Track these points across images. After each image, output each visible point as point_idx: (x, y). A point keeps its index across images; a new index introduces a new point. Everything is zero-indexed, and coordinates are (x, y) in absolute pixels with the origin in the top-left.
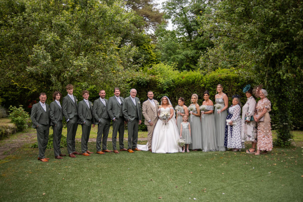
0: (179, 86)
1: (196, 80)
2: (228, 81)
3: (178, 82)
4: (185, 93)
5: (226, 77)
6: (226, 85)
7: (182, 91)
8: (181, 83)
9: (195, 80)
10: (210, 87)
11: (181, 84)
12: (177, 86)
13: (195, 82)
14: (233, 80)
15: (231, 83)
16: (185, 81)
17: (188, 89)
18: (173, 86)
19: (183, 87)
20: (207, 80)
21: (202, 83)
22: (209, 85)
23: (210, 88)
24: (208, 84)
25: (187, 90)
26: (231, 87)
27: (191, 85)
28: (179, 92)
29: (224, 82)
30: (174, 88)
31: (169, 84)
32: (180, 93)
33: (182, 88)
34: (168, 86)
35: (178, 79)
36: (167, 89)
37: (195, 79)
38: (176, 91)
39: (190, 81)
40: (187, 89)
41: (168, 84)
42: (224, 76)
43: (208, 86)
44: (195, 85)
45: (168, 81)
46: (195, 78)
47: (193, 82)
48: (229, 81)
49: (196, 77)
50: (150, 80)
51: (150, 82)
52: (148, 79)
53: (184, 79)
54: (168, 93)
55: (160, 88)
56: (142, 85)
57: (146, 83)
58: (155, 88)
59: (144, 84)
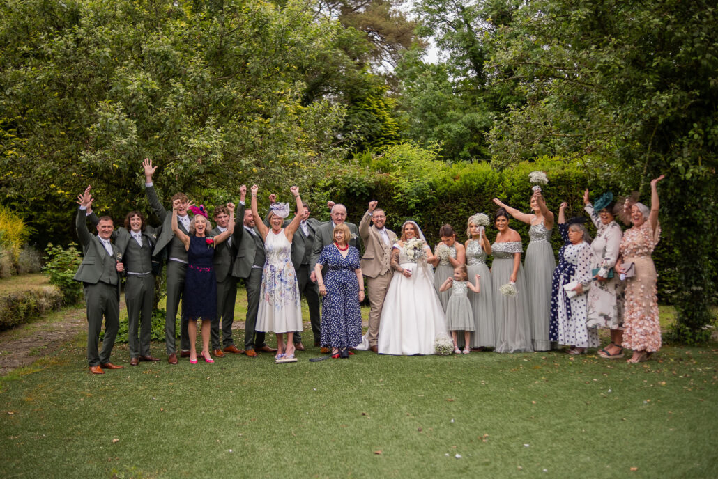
0: (446, 197)
1: (488, 184)
2: (563, 187)
3: (444, 189)
4: (461, 214)
5: (559, 177)
6: (559, 195)
7: (453, 210)
8: (451, 191)
9: (484, 183)
10: (520, 200)
11: (450, 194)
12: (440, 198)
13: (484, 188)
14: (577, 183)
15: (571, 191)
16: (460, 185)
17: (469, 205)
18: (432, 198)
19: (456, 199)
20: (513, 185)
21: (501, 190)
22: (517, 196)
23: (521, 202)
24: (516, 193)
25: (466, 209)
26: (572, 201)
27: (475, 195)
28: (446, 212)
29: (555, 188)
30: (433, 202)
31: (423, 194)
32: (449, 215)
33: (452, 202)
34: (420, 199)
35: (444, 180)
36: (417, 205)
37: (484, 180)
38: (439, 210)
39: (471, 186)
40: (465, 204)
41: (421, 194)
42: (556, 174)
43: (516, 199)
44: (484, 195)
45: (420, 187)
46: (486, 179)
47: (481, 189)
48: (567, 186)
49: (488, 177)
50: (378, 184)
51: (377, 188)
52: (372, 180)
53: (458, 181)
54: (420, 214)
55: (400, 202)
56: (357, 195)
57: (366, 192)
58: (389, 203)
59: (362, 193)
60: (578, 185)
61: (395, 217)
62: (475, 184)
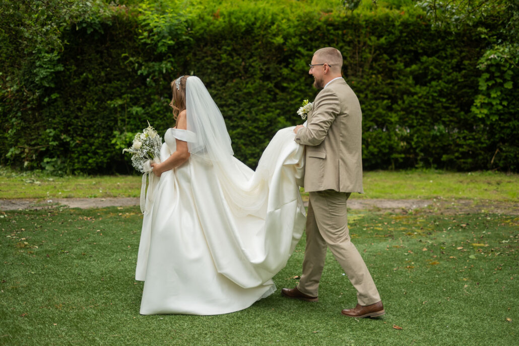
0: (205, 39)
1: (258, 24)
2: (350, 32)
3: (202, 28)
4: (223, 61)
5: (346, 20)
6: (344, 41)
7: (213, 56)
8: (211, 31)
9: (254, 24)
10: (296, 46)
11: (210, 36)
12: (198, 40)
13: (252, 29)
14: (367, 27)
15: (359, 37)
16: (223, 25)
17: (234, 50)
18: (188, 40)
19: (217, 42)
20: (290, 27)
21: (274, 32)
22: (295, 40)
23: (300, 49)
24: (294, 37)
25: (230, 55)
26: (359, 49)
27: (242, 38)
28: (203, 58)
29: (340, 32)
30: (189, 45)
31: (177, 34)
32: (209, 63)
33: (212, 45)
34: (174, 40)
35: (201, 18)
36: (170, 47)
37: (253, 19)
38: (195, 55)
39: (238, 26)
40: (229, 48)
41: (173, 33)
42: (342, 15)
43: (293, 44)
44: (253, 37)
45: (175, 25)
46: (255, 18)
47: (249, 30)
48: (355, 30)
49: (258, 16)
50: (115, 18)
51: (114, 23)
52: (108, 14)
53: (221, 19)
54: (172, 59)
55: (145, 44)
56: (89, 32)
57: (100, 29)
58: (131, 44)
59: (95, 30)
60: (368, 30)
61: (138, 62)
62: (243, 24)
